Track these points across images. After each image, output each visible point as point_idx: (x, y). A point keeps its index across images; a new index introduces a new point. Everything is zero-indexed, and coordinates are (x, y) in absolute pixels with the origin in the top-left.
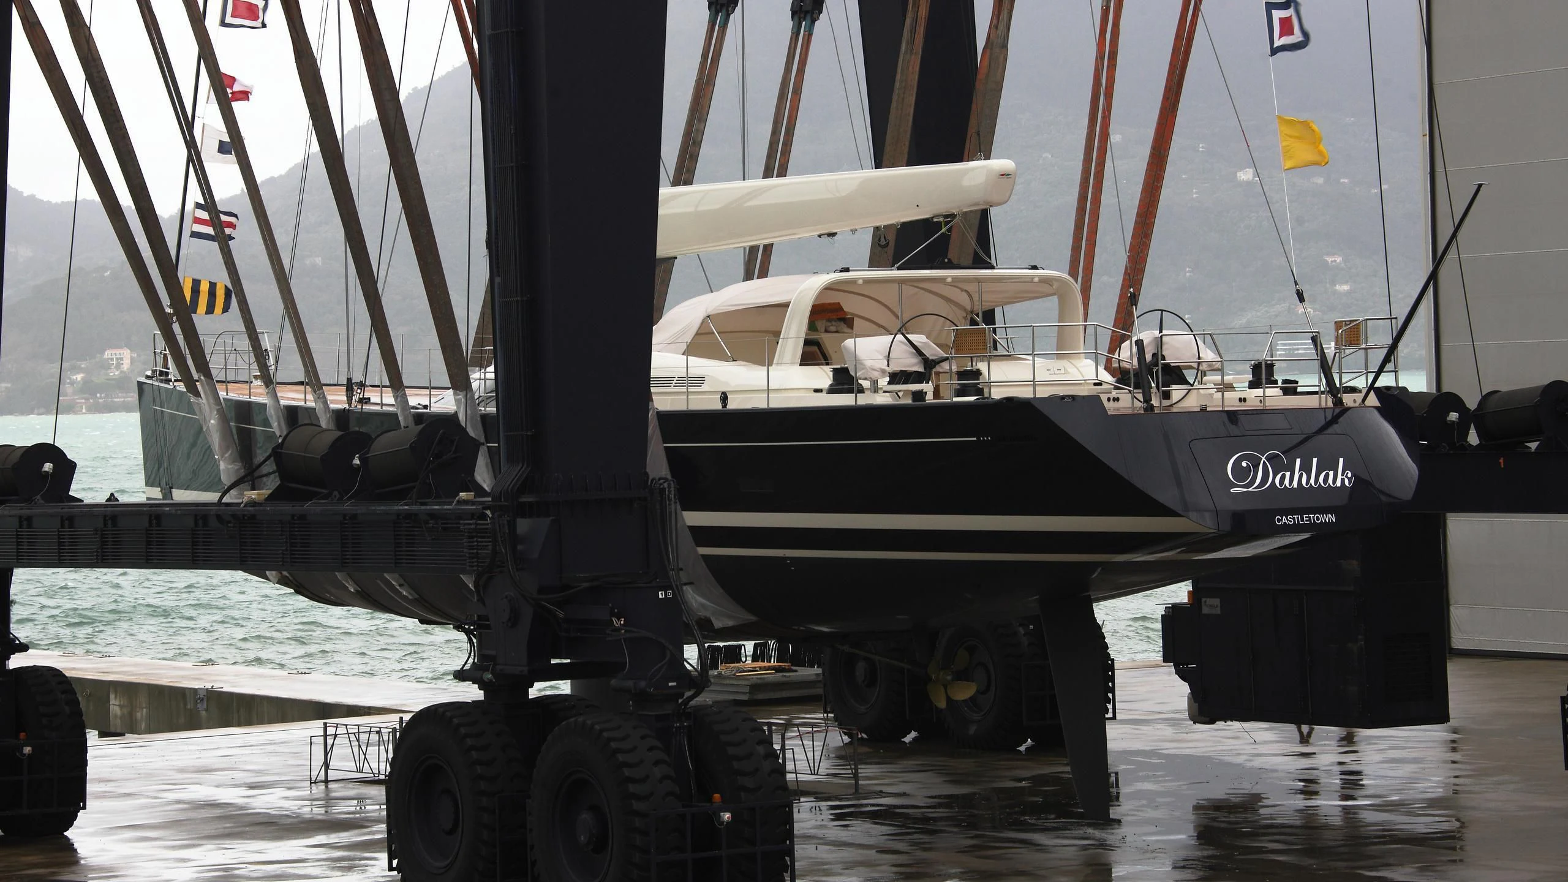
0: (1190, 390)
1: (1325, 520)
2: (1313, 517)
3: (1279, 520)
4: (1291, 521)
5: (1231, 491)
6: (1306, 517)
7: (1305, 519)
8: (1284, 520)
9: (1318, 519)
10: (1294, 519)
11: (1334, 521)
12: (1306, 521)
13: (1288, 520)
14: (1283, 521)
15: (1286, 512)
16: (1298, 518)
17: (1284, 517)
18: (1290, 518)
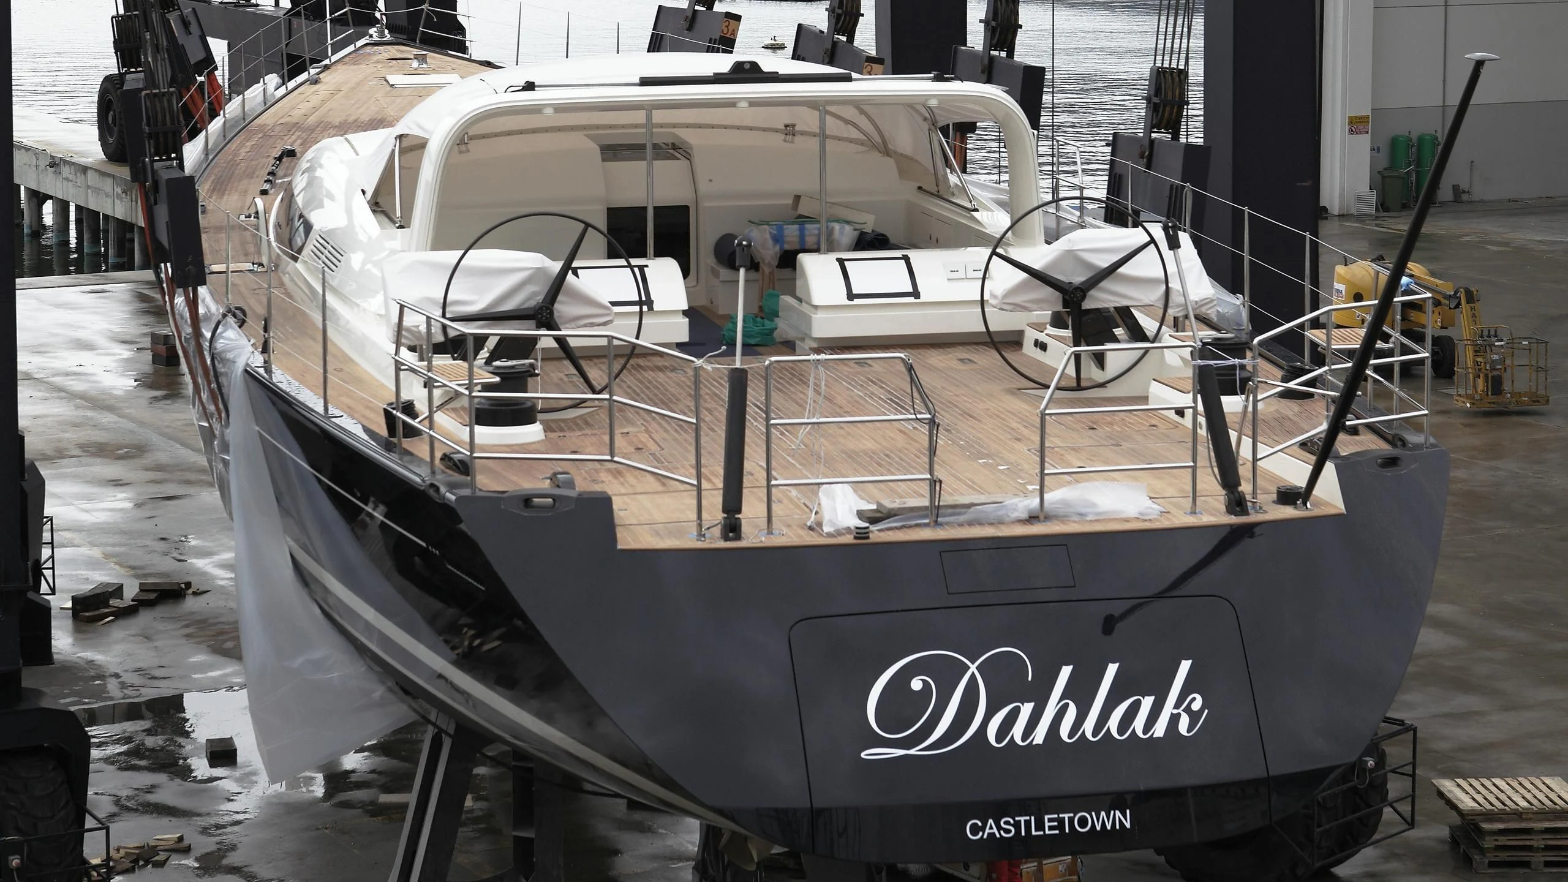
0: (1147, 351)
1: (1103, 824)
2: (1071, 820)
3: (975, 830)
4: (1008, 831)
5: (863, 755)
6: (1050, 820)
7: (1047, 824)
8: (991, 828)
9: (1083, 822)
10: (1017, 825)
11: (1128, 825)
12: (1051, 828)
13: (999, 828)
14: (987, 831)
15: (998, 810)
16: (1028, 823)
17: (991, 821)
18: (1007, 823)
